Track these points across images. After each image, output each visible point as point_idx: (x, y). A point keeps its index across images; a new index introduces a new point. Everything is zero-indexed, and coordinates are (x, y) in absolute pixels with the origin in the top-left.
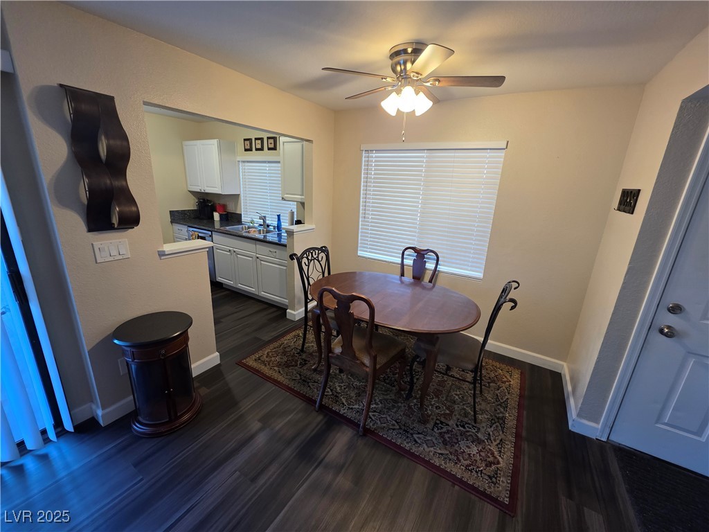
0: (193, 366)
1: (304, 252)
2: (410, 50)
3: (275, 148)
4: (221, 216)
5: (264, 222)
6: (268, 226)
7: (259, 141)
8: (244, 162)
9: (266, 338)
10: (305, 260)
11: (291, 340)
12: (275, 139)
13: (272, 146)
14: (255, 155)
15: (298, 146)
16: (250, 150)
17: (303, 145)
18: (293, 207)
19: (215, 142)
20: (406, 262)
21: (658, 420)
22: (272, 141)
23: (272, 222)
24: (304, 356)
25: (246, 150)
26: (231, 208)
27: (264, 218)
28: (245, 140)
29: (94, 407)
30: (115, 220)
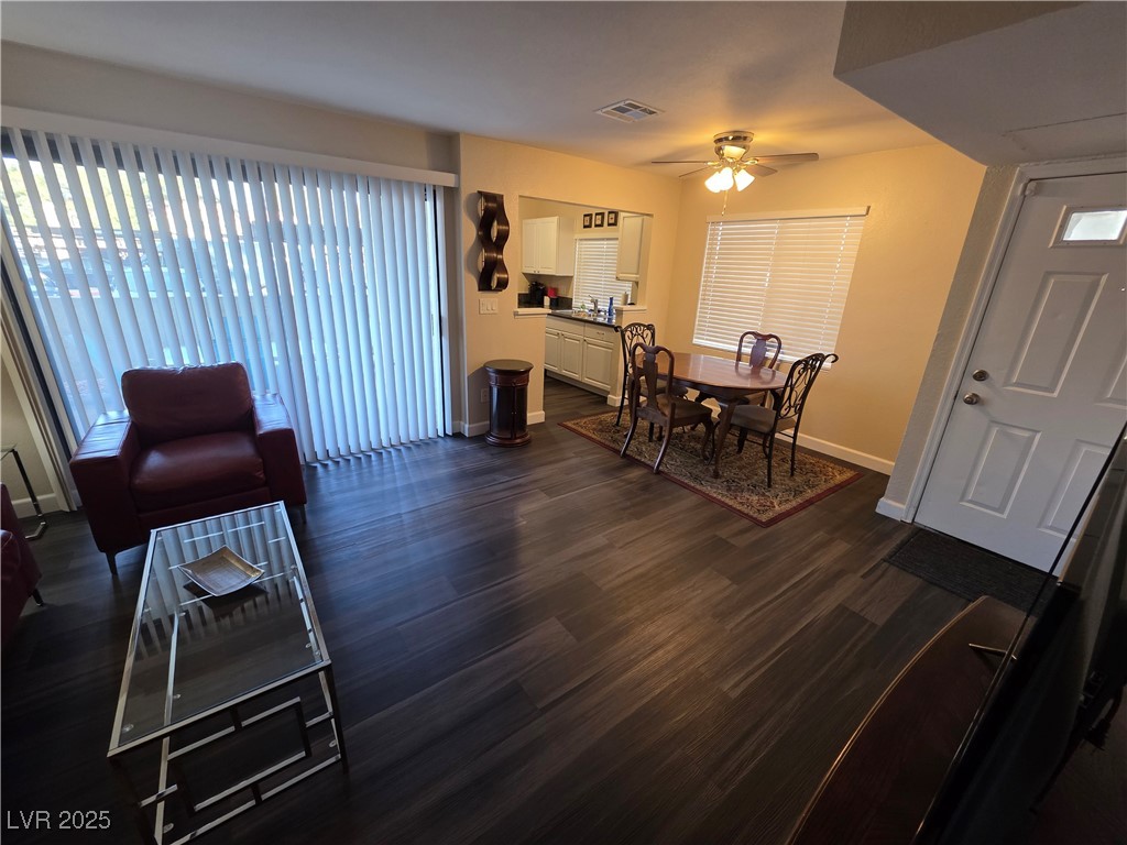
0: (528, 415)
1: (630, 326)
2: (731, 138)
3: (615, 224)
4: (551, 300)
5: (596, 306)
6: (599, 311)
7: (600, 217)
8: (581, 240)
9: (585, 413)
10: (628, 333)
11: (609, 418)
12: (616, 213)
13: (612, 221)
14: (594, 232)
15: (639, 220)
16: (589, 226)
17: (643, 220)
18: (627, 288)
19: (555, 219)
20: (744, 350)
21: (962, 498)
22: (613, 216)
23: (603, 306)
24: (618, 428)
25: (585, 227)
26: (562, 293)
27: (595, 302)
28: (585, 216)
29: (462, 423)
30: (494, 284)
